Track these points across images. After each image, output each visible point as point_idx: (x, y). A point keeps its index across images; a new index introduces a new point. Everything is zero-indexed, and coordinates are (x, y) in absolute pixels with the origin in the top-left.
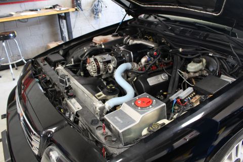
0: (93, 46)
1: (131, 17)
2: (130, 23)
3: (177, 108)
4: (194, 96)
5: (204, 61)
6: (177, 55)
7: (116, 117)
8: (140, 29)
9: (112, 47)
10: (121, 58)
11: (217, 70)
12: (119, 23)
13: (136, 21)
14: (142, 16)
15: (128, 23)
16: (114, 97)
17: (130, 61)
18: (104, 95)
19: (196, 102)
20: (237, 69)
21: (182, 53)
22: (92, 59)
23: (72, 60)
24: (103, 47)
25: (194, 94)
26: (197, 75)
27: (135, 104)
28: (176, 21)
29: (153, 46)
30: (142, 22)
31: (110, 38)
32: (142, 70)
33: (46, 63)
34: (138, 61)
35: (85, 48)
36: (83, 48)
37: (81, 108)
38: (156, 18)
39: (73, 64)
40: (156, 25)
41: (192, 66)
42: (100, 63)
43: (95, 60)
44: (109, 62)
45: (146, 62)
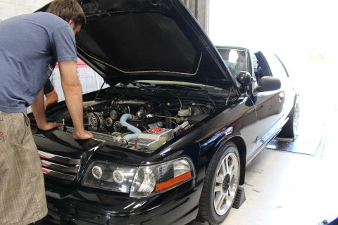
1: (108, 86)
5: (190, 108)
7: (139, 141)
12: (98, 91)
14: (119, 84)
17: (128, 112)
27: (150, 132)
32: (140, 120)
34: (134, 113)
38: (134, 84)
40: (139, 89)
41: (181, 112)
42: (99, 117)
43: (94, 114)
45: (141, 115)
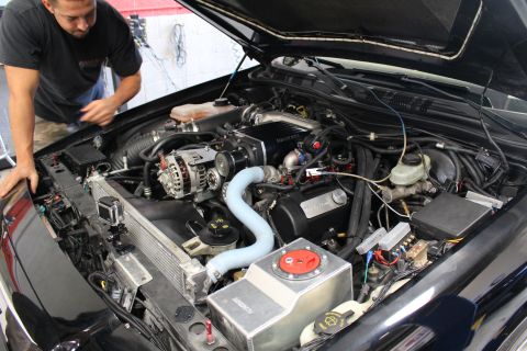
0: (172, 129)
1: (255, 63)
2: (253, 75)
3: (375, 271)
4: (414, 242)
5: (427, 159)
6: (364, 147)
7: (236, 300)
8: (277, 90)
9: (215, 131)
10: (238, 155)
11: (454, 179)
12: (229, 76)
13: (267, 70)
14: (280, 60)
15: (249, 75)
16: (228, 249)
17: (259, 163)
18: (203, 246)
19: (420, 256)
20: (498, 177)
21: (377, 143)
22: (171, 159)
23: (125, 159)
24: (195, 129)
25: (413, 237)
26: (412, 191)
27: (279, 266)
28: (356, 72)
29: (310, 127)
30: (281, 73)
31: (209, 109)
32: (287, 184)
33: (61, 166)
34: (277, 162)
35: (154, 132)
36: (150, 131)
37: (149, 278)
38: (310, 64)
39: (126, 168)
40: (314, 80)
41: (401, 172)
42: (189, 168)
43: (179, 160)
44: (210, 165)
45: (295, 164)
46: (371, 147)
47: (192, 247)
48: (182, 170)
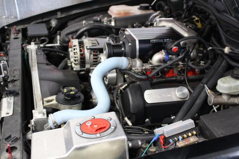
0: (97, 21)
10: (117, 47)
18: (54, 102)
22: (75, 42)
23: (59, 37)
24: (113, 24)
25: (195, 133)
29: (186, 35)
33: (20, 35)
35: (84, 22)
37: (11, 113)
39: (58, 44)
45: (160, 61)
46: (228, 59)
47: (48, 101)
48: (81, 51)
